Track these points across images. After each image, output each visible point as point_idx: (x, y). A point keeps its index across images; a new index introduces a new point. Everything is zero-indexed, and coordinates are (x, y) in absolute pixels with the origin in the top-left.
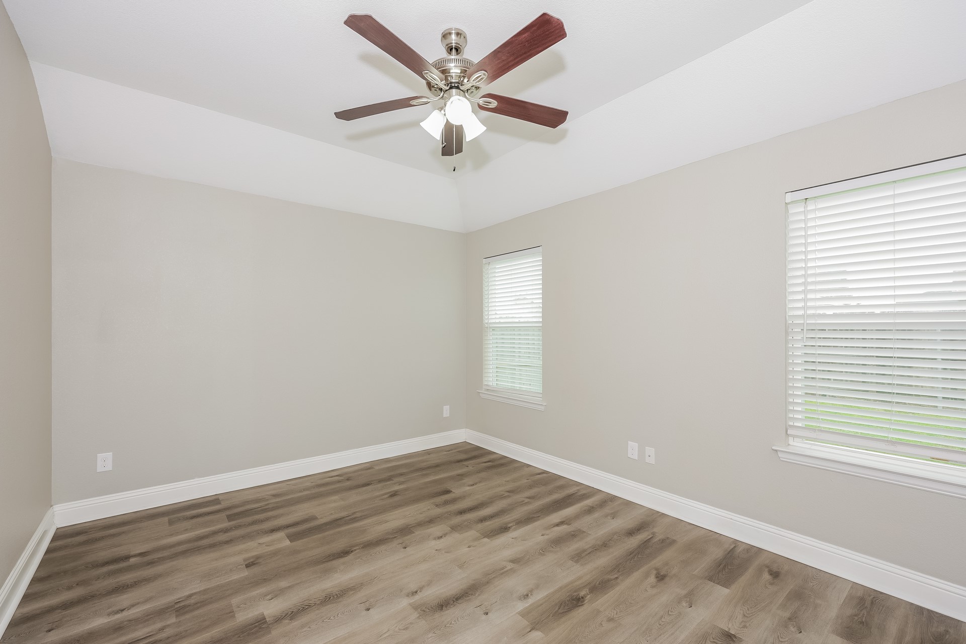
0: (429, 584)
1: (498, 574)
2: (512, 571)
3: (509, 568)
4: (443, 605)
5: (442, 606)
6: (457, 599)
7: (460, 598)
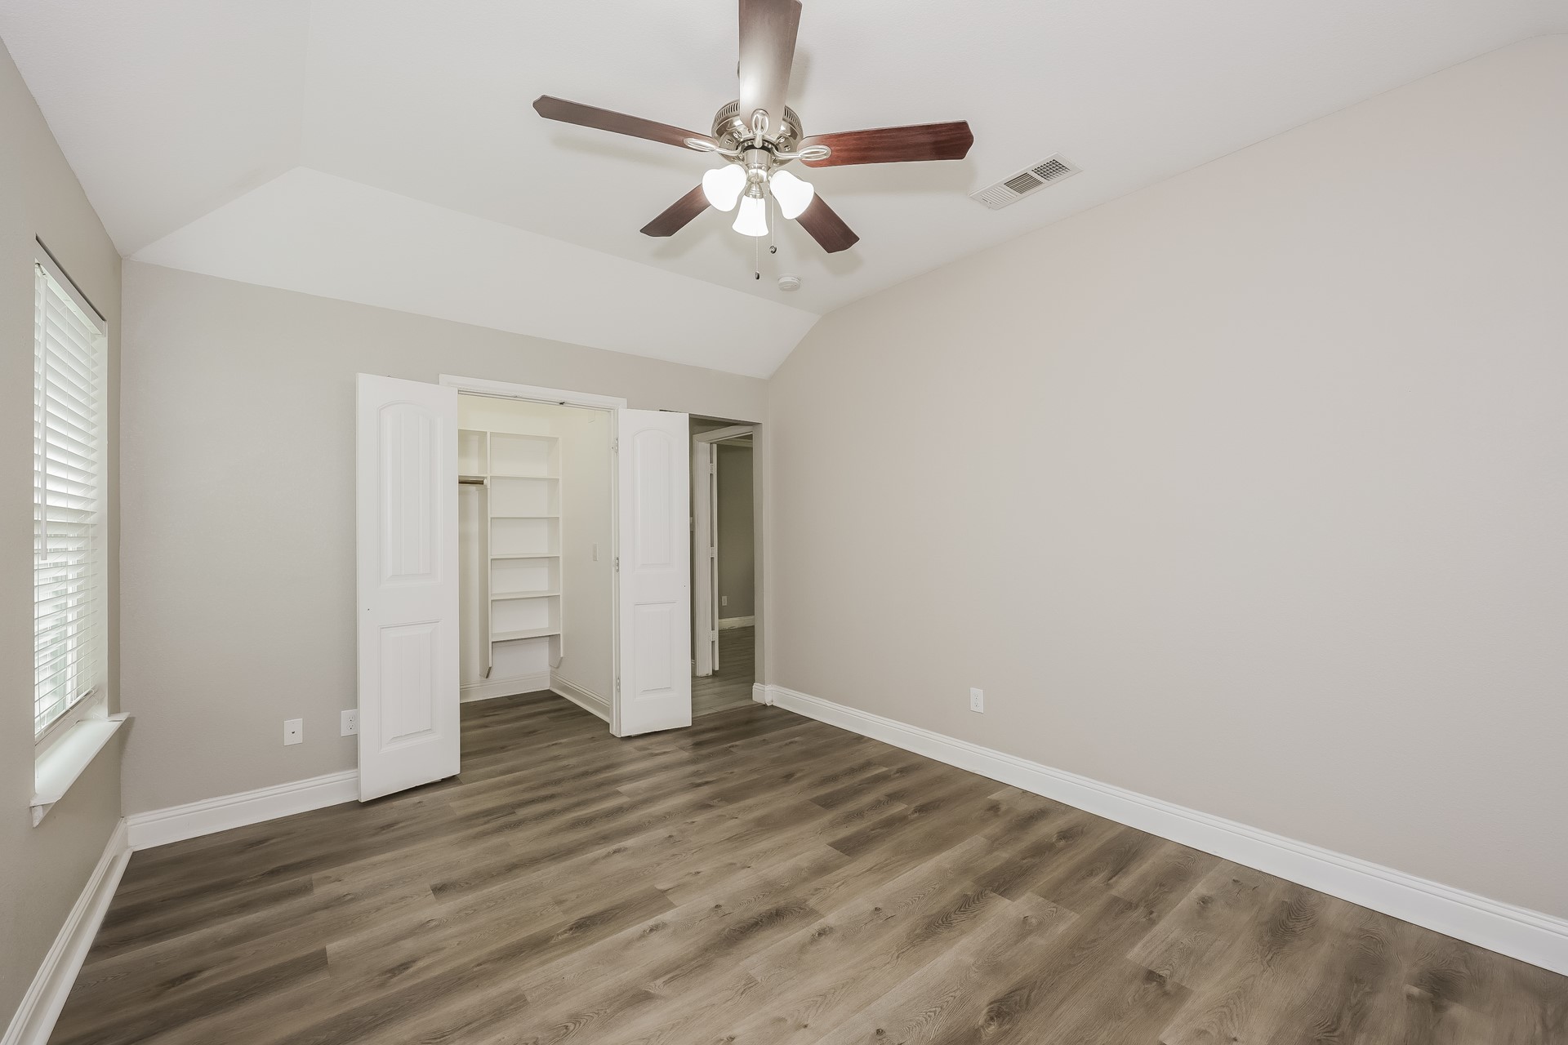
0: (803, 948)
1: (684, 968)
2: (655, 975)
3: (659, 982)
4: (775, 917)
5: (777, 915)
6: (756, 924)
7: (752, 926)
